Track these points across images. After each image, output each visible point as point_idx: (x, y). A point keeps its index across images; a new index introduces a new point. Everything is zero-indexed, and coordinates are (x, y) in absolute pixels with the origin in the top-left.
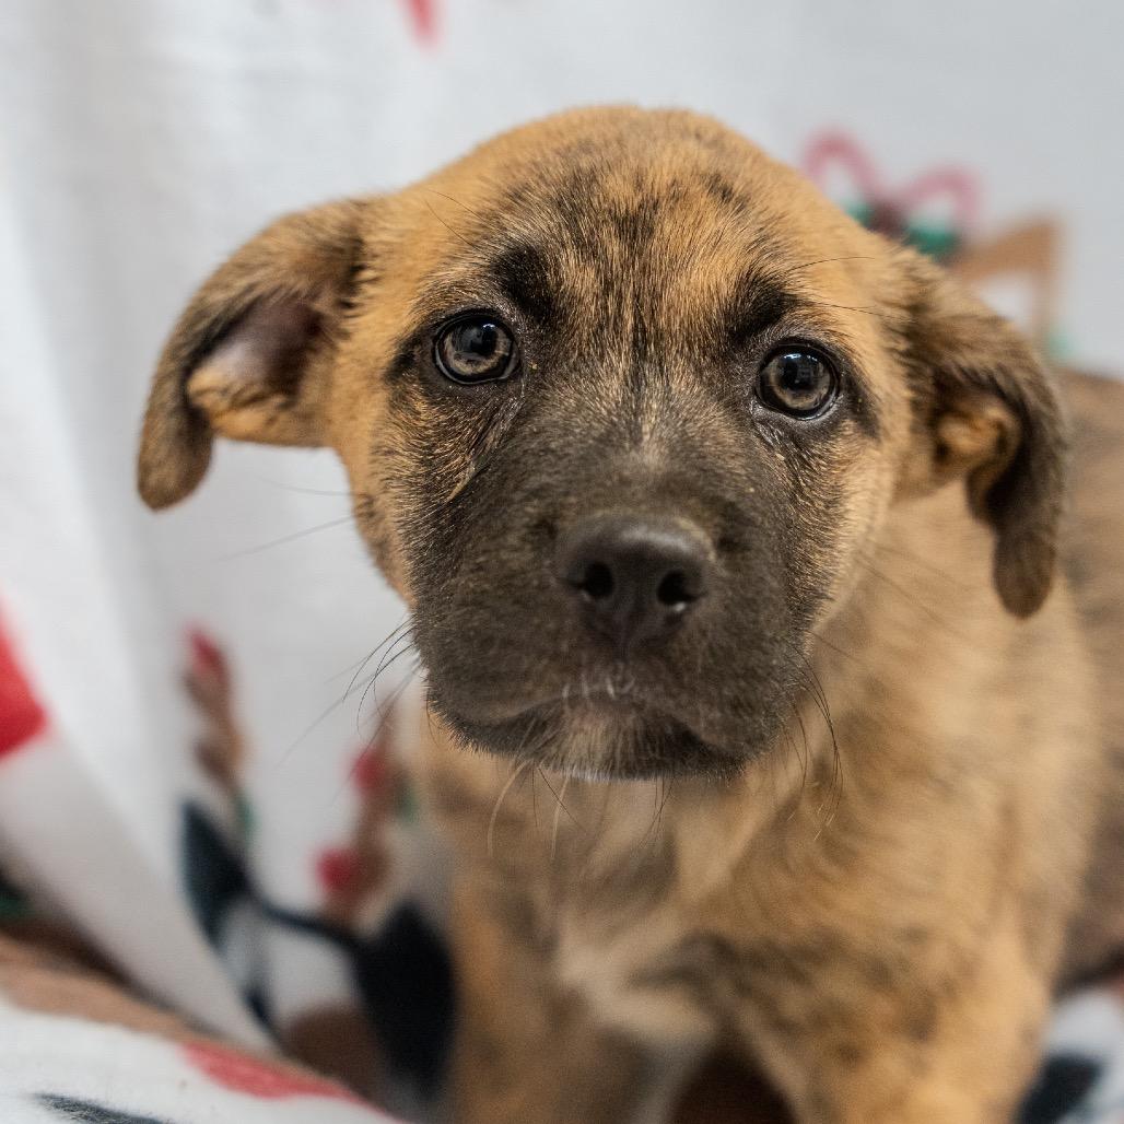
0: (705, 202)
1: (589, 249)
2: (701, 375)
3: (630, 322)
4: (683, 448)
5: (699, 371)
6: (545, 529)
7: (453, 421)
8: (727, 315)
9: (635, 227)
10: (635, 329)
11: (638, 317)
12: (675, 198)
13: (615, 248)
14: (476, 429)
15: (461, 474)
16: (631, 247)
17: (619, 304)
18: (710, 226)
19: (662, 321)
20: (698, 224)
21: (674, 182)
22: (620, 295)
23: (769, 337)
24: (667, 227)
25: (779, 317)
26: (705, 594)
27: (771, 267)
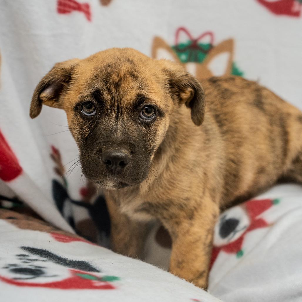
0: (130, 79)
1: (109, 90)
2: (129, 115)
3: (116, 105)
4: (125, 133)
5: (129, 114)
6: (100, 151)
7: (86, 122)
8: (133, 103)
9: (117, 85)
10: (117, 107)
11: (118, 104)
12: (125, 78)
13: (114, 90)
14: (89, 125)
15: (87, 133)
16: (116, 89)
17: (114, 102)
18: (131, 84)
19: (122, 105)
20: (128, 84)
21: (124, 75)
22: (115, 100)
23: (142, 106)
24: (123, 85)
25: (144, 101)
26: (128, 164)
27: (142, 92)
